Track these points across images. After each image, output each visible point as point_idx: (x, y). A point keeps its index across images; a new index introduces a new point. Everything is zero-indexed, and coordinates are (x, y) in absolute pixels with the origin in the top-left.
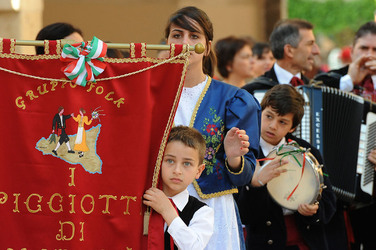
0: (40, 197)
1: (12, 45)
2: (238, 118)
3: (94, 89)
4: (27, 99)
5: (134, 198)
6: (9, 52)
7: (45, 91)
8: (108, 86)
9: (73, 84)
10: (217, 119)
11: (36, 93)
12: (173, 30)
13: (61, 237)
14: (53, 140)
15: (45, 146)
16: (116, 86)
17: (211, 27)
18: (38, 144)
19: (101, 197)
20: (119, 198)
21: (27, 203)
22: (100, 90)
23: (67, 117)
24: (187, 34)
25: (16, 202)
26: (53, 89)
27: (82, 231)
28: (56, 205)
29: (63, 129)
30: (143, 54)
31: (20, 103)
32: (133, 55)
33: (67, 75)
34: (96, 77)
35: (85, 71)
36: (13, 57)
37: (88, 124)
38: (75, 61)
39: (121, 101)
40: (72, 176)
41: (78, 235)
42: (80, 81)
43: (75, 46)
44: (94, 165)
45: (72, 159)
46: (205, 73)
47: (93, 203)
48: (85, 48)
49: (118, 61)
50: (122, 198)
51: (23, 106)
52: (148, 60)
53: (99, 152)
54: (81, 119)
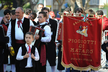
0: (77, 40)
3: (87, 22)
6: (73, 16)
8: (89, 22)
11: (77, 23)
13: (80, 47)
14: (79, 31)
15: (78, 32)
19: (87, 41)
23: (82, 27)
25: (73, 41)
26: (80, 22)
27: (83, 46)
28: (79, 41)
29: (81, 29)
32: (94, 17)
33: (82, 20)
34: (87, 20)
35: (85, 19)
37: (85, 28)
38: (83, 17)
39: (91, 24)
40: (82, 37)
42: (84, 21)
44: (86, 35)
45: (82, 34)
48: (85, 15)
49: (91, 18)
50: (91, 41)
51: (75, 25)
53: (87, 33)
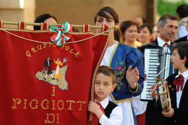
0: (37, 101)
1: (25, 25)
2: (133, 62)
3: (64, 48)
4: (31, 52)
5: (84, 102)
6: (23, 29)
7: (41, 48)
8: (72, 46)
9: (55, 45)
10: (122, 63)
11: (36, 49)
12: (98, 18)
13: (47, 121)
14: (44, 73)
15: (40, 76)
16: (76, 46)
17: (117, 16)
18: (37, 75)
19: (67, 101)
20: (76, 102)
21: (30, 104)
22: (67, 48)
24: (105, 19)
25: (25, 103)
26: (44, 47)
27: (58, 118)
28: (45, 105)
29: (49, 67)
30: (89, 30)
31: (28, 54)
32: (84, 31)
33: (52, 40)
34: (66, 42)
35: (61, 39)
36: (25, 31)
37: (61, 65)
38: (56, 34)
39: (78, 53)
40: (54, 91)
41: (56, 120)
42: (59, 44)
43: (56, 26)
44: (64, 85)
45: (53, 82)
46: (115, 39)
47: (63, 104)
48: (61, 27)
49: (77, 34)
50: (78, 102)
51: (30, 56)
52: (91, 33)
53: (66, 79)
54: (58, 62)
